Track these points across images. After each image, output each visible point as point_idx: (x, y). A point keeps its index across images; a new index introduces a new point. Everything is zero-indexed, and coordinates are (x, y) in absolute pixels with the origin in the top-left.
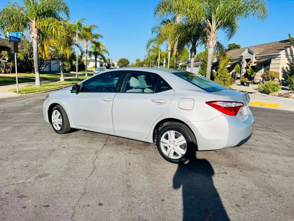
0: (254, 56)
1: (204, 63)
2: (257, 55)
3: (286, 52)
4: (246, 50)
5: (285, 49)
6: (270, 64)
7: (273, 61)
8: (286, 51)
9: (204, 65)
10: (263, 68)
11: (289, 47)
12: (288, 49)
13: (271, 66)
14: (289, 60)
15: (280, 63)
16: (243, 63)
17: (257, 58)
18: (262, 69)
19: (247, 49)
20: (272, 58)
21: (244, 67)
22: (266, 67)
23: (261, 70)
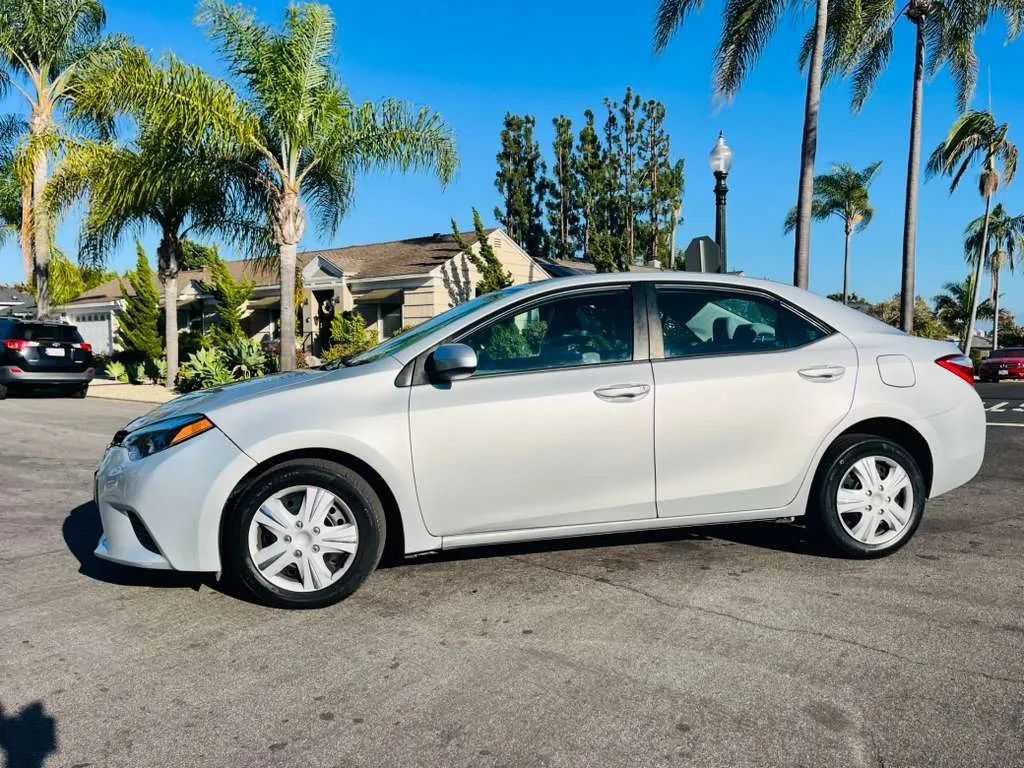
0: (344, 282)
1: (140, 305)
2: (351, 278)
3: (444, 271)
4: (312, 263)
5: (441, 264)
6: (403, 308)
7: (409, 298)
8: (443, 268)
9: (138, 310)
10: (379, 316)
11: (447, 258)
12: (448, 263)
13: (406, 311)
14: (451, 293)
15: (435, 302)
16: (306, 303)
17: (354, 289)
18: (376, 321)
19: (316, 260)
20: (405, 289)
21: (313, 316)
22: (390, 315)
23: (375, 324)
